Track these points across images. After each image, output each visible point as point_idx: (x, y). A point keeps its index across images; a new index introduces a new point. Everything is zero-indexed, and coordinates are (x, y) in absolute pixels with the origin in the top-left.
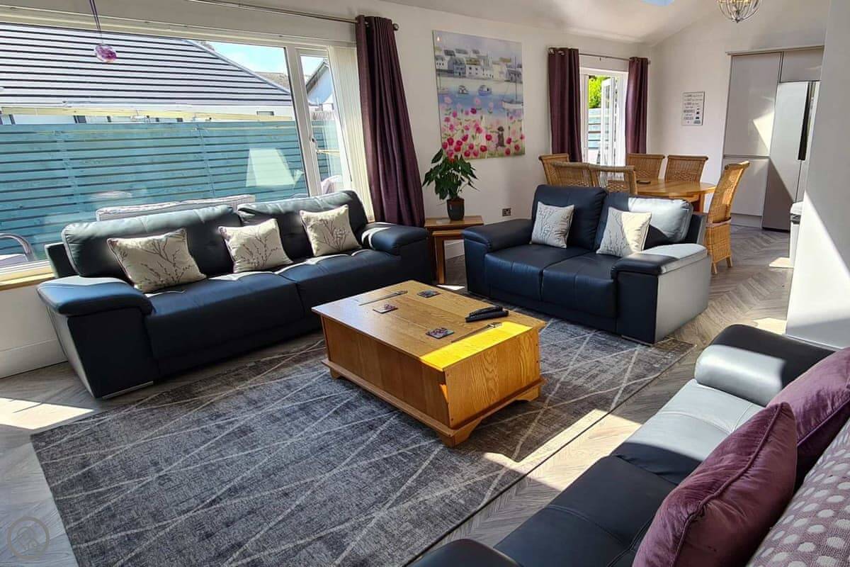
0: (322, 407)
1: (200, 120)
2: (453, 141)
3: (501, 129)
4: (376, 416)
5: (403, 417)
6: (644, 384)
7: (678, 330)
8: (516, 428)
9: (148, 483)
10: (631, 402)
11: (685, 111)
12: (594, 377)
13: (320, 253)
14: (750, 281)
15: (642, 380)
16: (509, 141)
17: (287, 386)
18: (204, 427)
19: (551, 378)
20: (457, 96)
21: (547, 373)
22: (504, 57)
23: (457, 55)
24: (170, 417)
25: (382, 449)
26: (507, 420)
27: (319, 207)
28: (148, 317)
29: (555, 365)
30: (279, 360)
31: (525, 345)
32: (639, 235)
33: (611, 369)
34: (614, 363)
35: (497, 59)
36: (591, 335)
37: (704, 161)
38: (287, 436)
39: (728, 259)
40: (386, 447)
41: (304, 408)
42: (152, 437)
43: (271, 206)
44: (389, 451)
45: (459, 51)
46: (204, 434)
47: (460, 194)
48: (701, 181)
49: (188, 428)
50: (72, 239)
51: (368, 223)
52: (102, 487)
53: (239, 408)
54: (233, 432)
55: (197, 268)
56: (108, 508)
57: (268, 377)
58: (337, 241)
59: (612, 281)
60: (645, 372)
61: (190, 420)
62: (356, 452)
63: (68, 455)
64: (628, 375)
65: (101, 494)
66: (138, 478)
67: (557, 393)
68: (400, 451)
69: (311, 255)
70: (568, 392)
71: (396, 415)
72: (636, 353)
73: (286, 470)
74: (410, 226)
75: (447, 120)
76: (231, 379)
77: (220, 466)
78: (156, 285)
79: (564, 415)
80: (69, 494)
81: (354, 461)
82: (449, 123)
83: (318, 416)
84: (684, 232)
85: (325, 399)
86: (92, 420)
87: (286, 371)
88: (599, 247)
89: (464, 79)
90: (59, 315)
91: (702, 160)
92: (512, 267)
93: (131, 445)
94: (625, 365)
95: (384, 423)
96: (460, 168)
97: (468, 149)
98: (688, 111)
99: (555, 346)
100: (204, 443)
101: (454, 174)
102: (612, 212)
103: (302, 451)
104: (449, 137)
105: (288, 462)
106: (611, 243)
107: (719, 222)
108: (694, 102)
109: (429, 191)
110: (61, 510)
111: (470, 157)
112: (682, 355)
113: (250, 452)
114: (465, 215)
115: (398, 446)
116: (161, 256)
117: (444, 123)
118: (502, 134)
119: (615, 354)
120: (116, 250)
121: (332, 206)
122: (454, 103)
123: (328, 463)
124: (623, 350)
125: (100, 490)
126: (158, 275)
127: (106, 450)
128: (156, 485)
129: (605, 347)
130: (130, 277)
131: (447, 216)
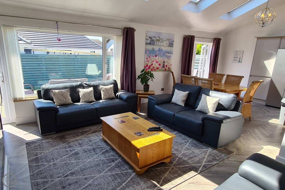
0: (99, 150)
1: (76, 54)
2: (148, 65)
3: (164, 62)
4: (115, 157)
5: (123, 159)
6: (212, 165)
7: (227, 145)
8: (161, 173)
9: (51, 165)
10: (206, 172)
11: (234, 58)
12: (191, 158)
13: (104, 99)
14: (260, 128)
15: (211, 163)
16: (166, 66)
17: (90, 141)
18: (66, 150)
19: (175, 155)
20: (151, 51)
21: (173, 152)
22: (168, 38)
23: (153, 38)
24: (58, 145)
25: (116, 170)
26: (158, 168)
27: (105, 84)
28: (57, 114)
29: (177, 150)
30: (89, 131)
31: (168, 142)
32: (214, 106)
33: (198, 156)
34: (199, 154)
35: (166, 39)
36: (191, 140)
37: (242, 78)
38: (88, 158)
39: (250, 117)
40: (117, 169)
41: (94, 149)
42: (53, 150)
43: (92, 83)
44: (118, 171)
45: (154, 37)
46: (66, 152)
47: (148, 83)
48: (240, 85)
49: (62, 149)
50: (43, 89)
51: (118, 90)
52: (40, 163)
53: (76, 145)
54: (74, 153)
55: (71, 100)
56: (40, 171)
57: (85, 136)
58: (109, 96)
59: (202, 122)
60: (213, 160)
61: (63, 146)
62: (108, 169)
63: (33, 151)
64: (205, 160)
65: (39, 165)
66: (49, 162)
67: (177, 161)
68: (121, 172)
69: (101, 99)
70: (181, 162)
71: (121, 158)
72: (209, 151)
73: (87, 170)
74: (131, 92)
75: (147, 59)
76: (75, 135)
77: (69, 164)
78: (60, 104)
79: (179, 171)
80: (32, 164)
81: (106, 172)
82: (147, 60)
83: (97, 153)
84: (233, 107)
85: (100, 147)
86: (40, 141)
87: (90, 135)
88: (197, 108)
89: (154, 46)
90: (37, 110)
91: (241, 78)
92: (164, 111)
93: (48, 151)
94: (204, 155)
95: (117, 160)
96: (149, 75)
97: (152, 68)
98: (236, 58)
99: (177, 142)
100: (66, 155)
101: (147, 77)
102: (203, 96)
103: (92, 164)
104: (147, 64)
105: (88, 167)
106: (202, 107)
107: (247, 102)
108: (239, 54)
109: (138, 82)
110: (30, 168)
111: (153, 71)
112: (228, 156)
113: (78, 161)
114: (149, 90)
115: (120, 170)
116: (63, 96)
117: (146, 60)
118: (164, 64)
119: (200, 150)
120: (53, 93)
121: (109, 85)
122: (150, 53)
123: (99, 171)
124: (203, 149)
125: (39, 164)
126: (61, 101)
127: (42, 151)
128: (52, 166)
129: (196, 146)
130: (54, 101)
131: (143, 90)
